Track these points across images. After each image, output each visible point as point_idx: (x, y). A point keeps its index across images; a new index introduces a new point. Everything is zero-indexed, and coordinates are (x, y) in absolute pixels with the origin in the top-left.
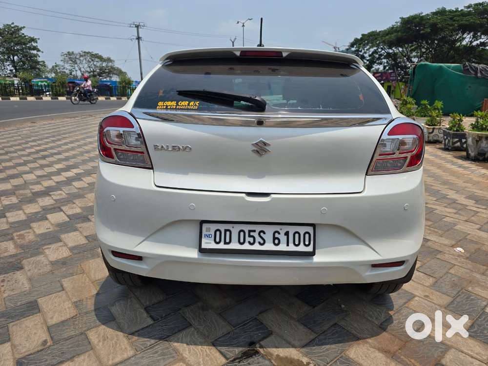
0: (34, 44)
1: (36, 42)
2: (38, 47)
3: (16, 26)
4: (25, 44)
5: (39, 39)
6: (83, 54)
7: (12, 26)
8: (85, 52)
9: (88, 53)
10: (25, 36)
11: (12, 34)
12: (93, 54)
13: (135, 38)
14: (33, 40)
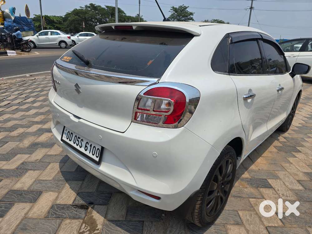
0: (191, 16)
1: (193, 15)
2: (193, 18)
3: (185, 6)
4: (187, 16)
5: (194, 13)
6: (213, 21)
7: (183, 6)
8: (214, 20)
9: (216, 20)
10: (188, 12)
11: (182, 11)
12: (219, 21)
13: (249, 8)
14: (191, 14)
